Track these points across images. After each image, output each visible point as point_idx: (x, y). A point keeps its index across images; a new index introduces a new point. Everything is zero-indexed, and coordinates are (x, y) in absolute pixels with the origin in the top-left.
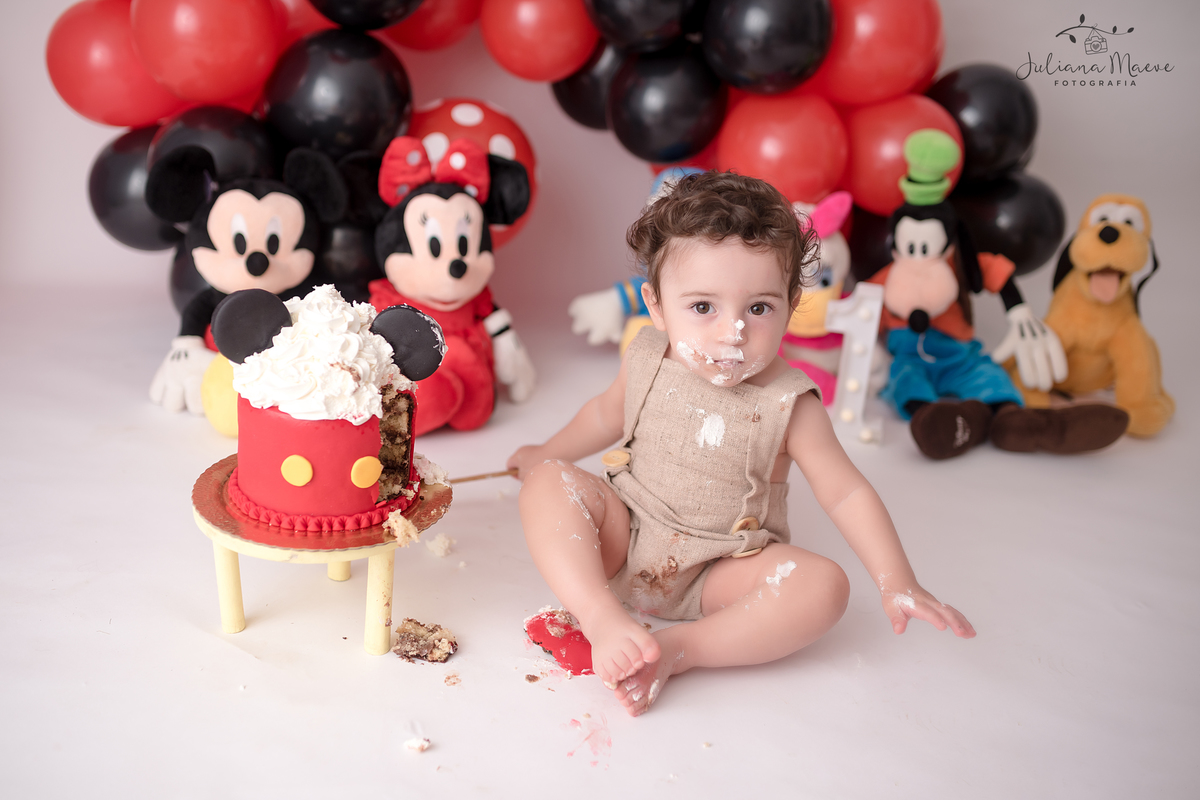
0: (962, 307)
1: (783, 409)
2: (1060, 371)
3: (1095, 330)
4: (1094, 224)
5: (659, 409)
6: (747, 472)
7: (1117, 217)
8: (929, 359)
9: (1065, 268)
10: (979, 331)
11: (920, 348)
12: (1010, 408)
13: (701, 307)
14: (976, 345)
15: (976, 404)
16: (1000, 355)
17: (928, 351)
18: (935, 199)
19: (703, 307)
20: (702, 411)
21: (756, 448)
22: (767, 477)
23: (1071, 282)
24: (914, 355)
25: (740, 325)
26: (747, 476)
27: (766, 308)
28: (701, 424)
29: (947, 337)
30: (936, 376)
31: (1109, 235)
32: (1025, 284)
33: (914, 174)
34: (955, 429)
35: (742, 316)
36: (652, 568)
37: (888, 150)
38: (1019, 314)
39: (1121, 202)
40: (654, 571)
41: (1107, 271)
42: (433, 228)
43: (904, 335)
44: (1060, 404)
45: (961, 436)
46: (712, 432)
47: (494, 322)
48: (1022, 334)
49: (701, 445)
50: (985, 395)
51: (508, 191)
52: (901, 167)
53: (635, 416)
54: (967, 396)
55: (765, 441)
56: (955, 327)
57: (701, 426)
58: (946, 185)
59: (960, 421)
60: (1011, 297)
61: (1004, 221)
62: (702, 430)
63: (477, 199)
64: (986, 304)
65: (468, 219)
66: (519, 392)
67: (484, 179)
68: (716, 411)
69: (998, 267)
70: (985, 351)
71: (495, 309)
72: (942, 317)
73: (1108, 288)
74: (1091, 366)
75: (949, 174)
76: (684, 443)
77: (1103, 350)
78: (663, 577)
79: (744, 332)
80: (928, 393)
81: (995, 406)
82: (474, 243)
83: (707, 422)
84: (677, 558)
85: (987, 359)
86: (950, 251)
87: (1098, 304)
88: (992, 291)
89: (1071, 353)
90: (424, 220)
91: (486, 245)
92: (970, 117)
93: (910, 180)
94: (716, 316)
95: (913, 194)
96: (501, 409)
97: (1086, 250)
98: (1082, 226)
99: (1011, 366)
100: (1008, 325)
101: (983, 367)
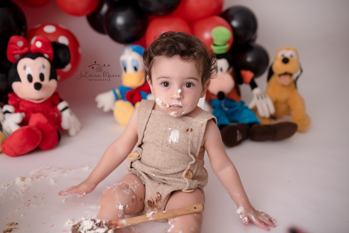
0: (236, 90)
1: (202, 126)
2: (272, 110)
3: (283, 95)
4: (280, 57)
5: (152, 130)
6: (189, 153)
7: (287, 54)
8: (226, 109)
9: (271, 73)
10: (244, 98)
11: (223, 105)
12: (256, 125)
13: (165, 84)
14: (243, 103)
15: (243, 125)
16: (251, 106)
17: (226, 106)
18: (223, 52)
19: (166, 84)
20: (170, 129)
21: (192, 143)
22: (197, 155)
23: (274, 78)
24: (221, 108)
25: (180, 91)
26: (190, 155)
27: (192, 85)
28: (170, 134)
29: (232, 100)
30: (229, 115)
31: (285, 61)
32: (258, 81)
33: (216, 42)
34: (236, 135)
35: (181, 87)
36: (152, 198)
37: (207, 36)
38: (256, 91)
39: (288, 49)
40: (152, 200)
41: (286, 74)
42: (29, 71)
43: (216, 101)
44: (273, 122)
45: (239, 137)
46: (175, 137)
47: (61, 106)
48: (258, 98)
49: (170, 142)
50: (247, 121)
51: (61, 55)
52: (211, 41)
53: (142, 133)
54: (241, 122)
55: (195, 140)
56: (234, 97)
57: (170, 135)
58: (227, 46)
59: (238, 132)
60: (253, 85)
61: (249, 59)
62: (171, 136)
63: (48, 59)
64: (245, 88)
65: (44, 67)
66: (72, 132)
67: (51, 51)
68: (175, 128)
69: (248, 75)
70: (246, 105)
71: (61, 101)
72: (229, 94)
73: (286, 80)
74: (283, 108)
75: (228, 42)
76: (163, 143)
77: (286, 102)
78: (156, 202)
79: (181, 94)
80: (226, 121)
81: (251, 125)
82: (47, 76)
83: (172, 133)
84: (160, 193)
85: (247, 108)
86: (231, 70)
87: (283, 86)
88: (246, 83)
89: (276, 103)
90: (25, 68)
91: (53, 76)
92: (235, 23)
93: (215, 45)
94: (171, 88)
95: (216, 50)
96: (63, 140)
97: (278, 66)
98: (276, 58)
99: (255, 110)
100: (252, 95)
101: (245, 111)
